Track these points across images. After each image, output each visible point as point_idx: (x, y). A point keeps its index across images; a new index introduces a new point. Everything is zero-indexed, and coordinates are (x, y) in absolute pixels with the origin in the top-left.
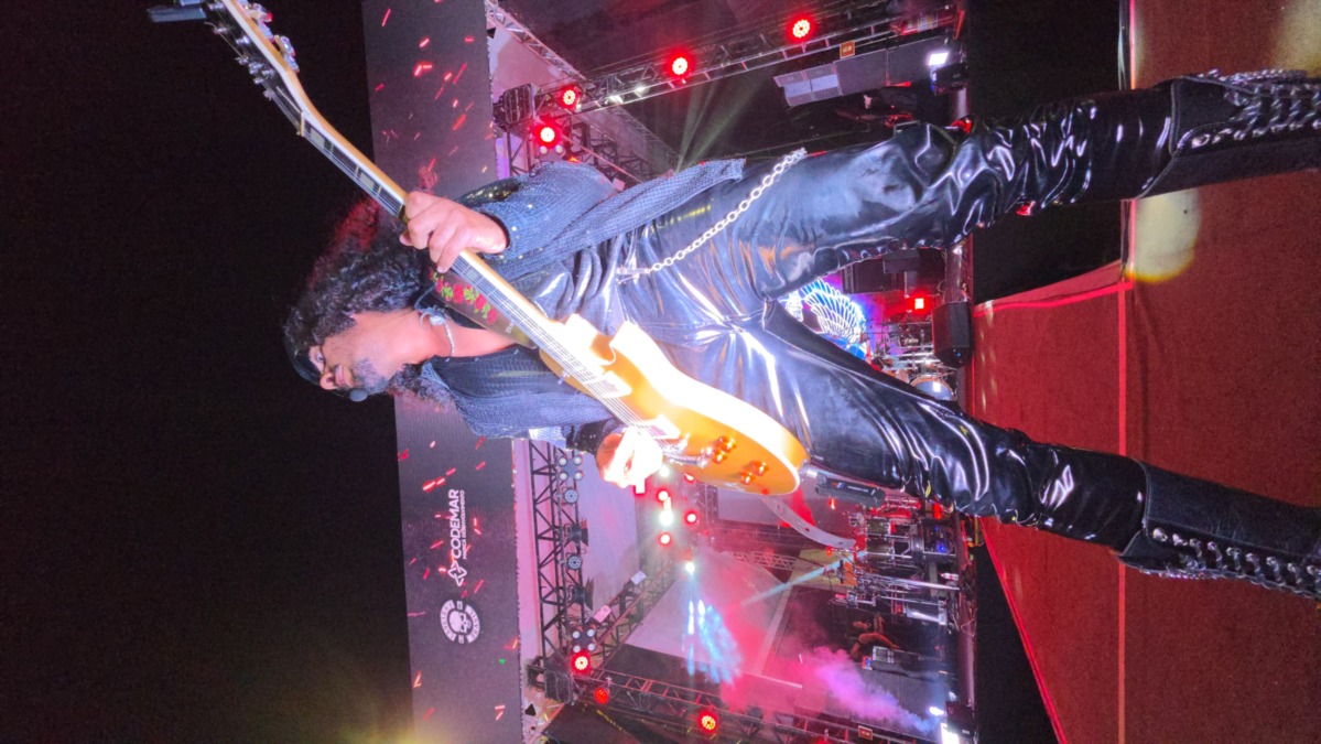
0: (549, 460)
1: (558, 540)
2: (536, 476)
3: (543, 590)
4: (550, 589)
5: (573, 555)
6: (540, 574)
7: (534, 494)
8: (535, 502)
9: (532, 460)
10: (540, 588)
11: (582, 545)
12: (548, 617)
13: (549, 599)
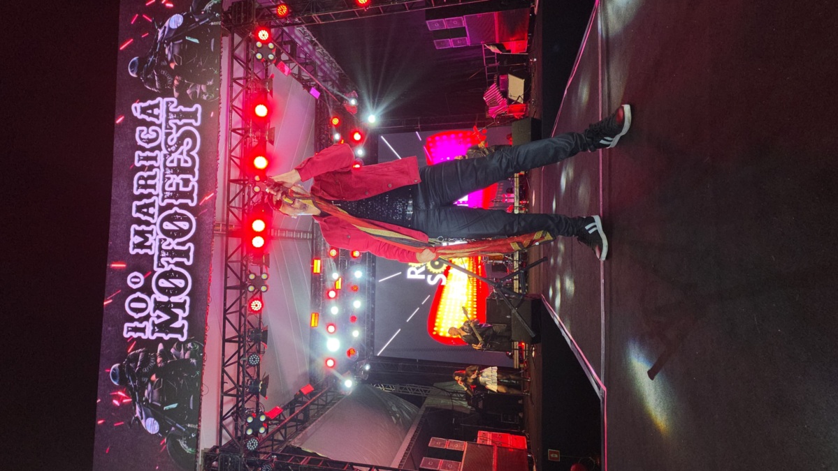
0: (240, 279)
1: (242, 342)
2: (228, 291)
3: (225, 384)
4: (233, 386)
5: (254, 353)
6: (223, 371)
7: (225, 305)
8: (225, 311)
9: (226, 277)
10: (223, 383)
11: (262, 344)
12: (226, 409)
13: (231, 392)
